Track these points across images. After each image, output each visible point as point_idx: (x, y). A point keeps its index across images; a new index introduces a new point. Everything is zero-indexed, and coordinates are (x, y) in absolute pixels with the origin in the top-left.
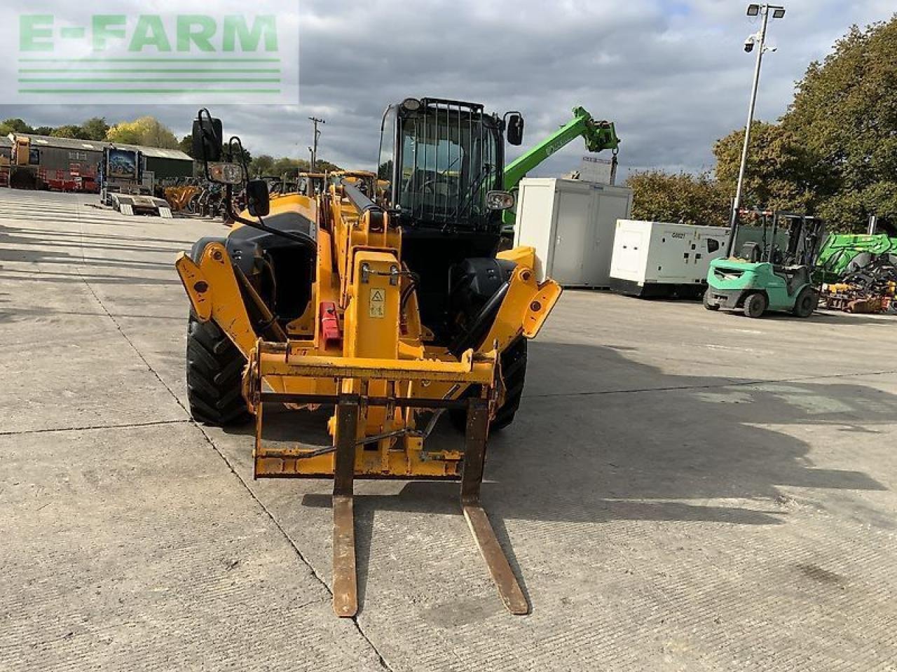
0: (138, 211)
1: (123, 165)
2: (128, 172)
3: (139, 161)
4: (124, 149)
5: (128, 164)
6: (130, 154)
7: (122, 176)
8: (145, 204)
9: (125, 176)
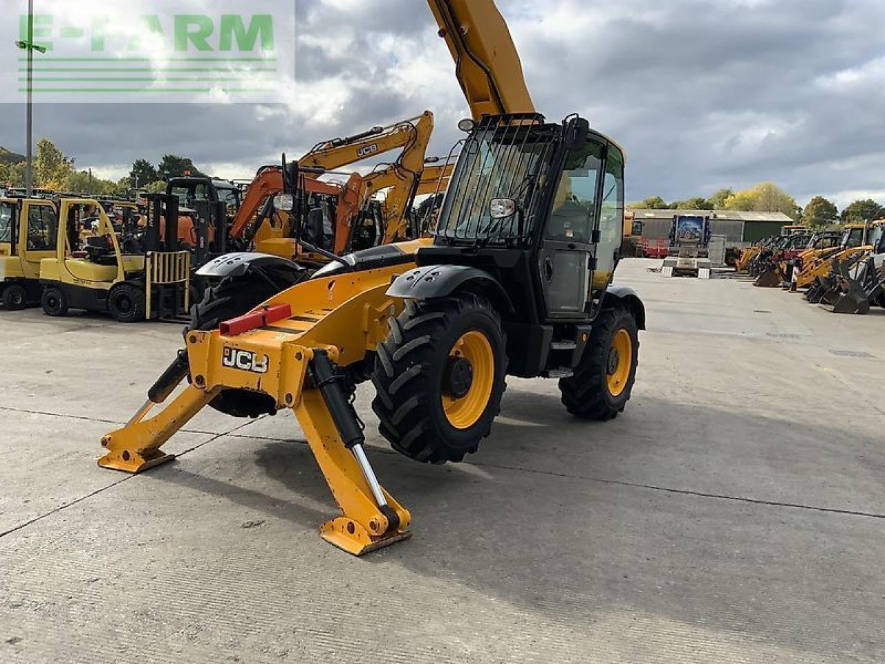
0: (677, 272)
1: (691, 230)
2: (696, 237)
3: (706, 227)
4: (692, 215)
5: (696, 229)
6: (698, 220)
7: (690, 241)
8: (687, 266)
9: (693, 240)
